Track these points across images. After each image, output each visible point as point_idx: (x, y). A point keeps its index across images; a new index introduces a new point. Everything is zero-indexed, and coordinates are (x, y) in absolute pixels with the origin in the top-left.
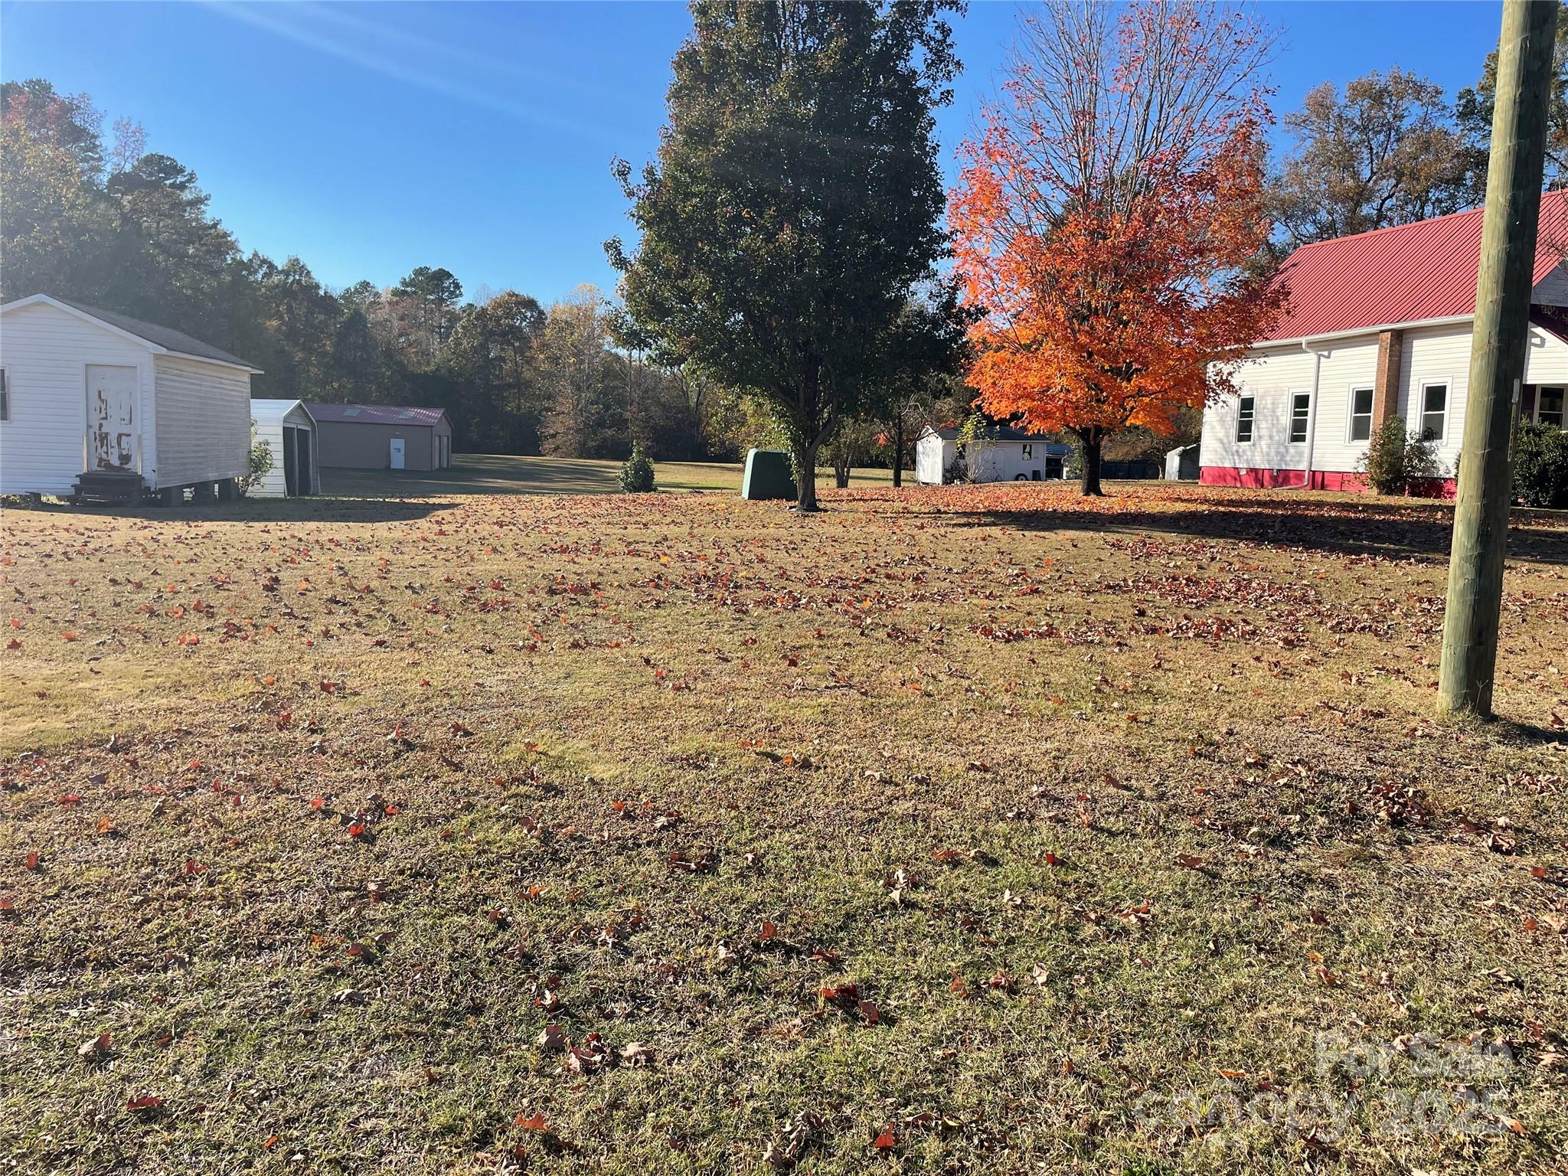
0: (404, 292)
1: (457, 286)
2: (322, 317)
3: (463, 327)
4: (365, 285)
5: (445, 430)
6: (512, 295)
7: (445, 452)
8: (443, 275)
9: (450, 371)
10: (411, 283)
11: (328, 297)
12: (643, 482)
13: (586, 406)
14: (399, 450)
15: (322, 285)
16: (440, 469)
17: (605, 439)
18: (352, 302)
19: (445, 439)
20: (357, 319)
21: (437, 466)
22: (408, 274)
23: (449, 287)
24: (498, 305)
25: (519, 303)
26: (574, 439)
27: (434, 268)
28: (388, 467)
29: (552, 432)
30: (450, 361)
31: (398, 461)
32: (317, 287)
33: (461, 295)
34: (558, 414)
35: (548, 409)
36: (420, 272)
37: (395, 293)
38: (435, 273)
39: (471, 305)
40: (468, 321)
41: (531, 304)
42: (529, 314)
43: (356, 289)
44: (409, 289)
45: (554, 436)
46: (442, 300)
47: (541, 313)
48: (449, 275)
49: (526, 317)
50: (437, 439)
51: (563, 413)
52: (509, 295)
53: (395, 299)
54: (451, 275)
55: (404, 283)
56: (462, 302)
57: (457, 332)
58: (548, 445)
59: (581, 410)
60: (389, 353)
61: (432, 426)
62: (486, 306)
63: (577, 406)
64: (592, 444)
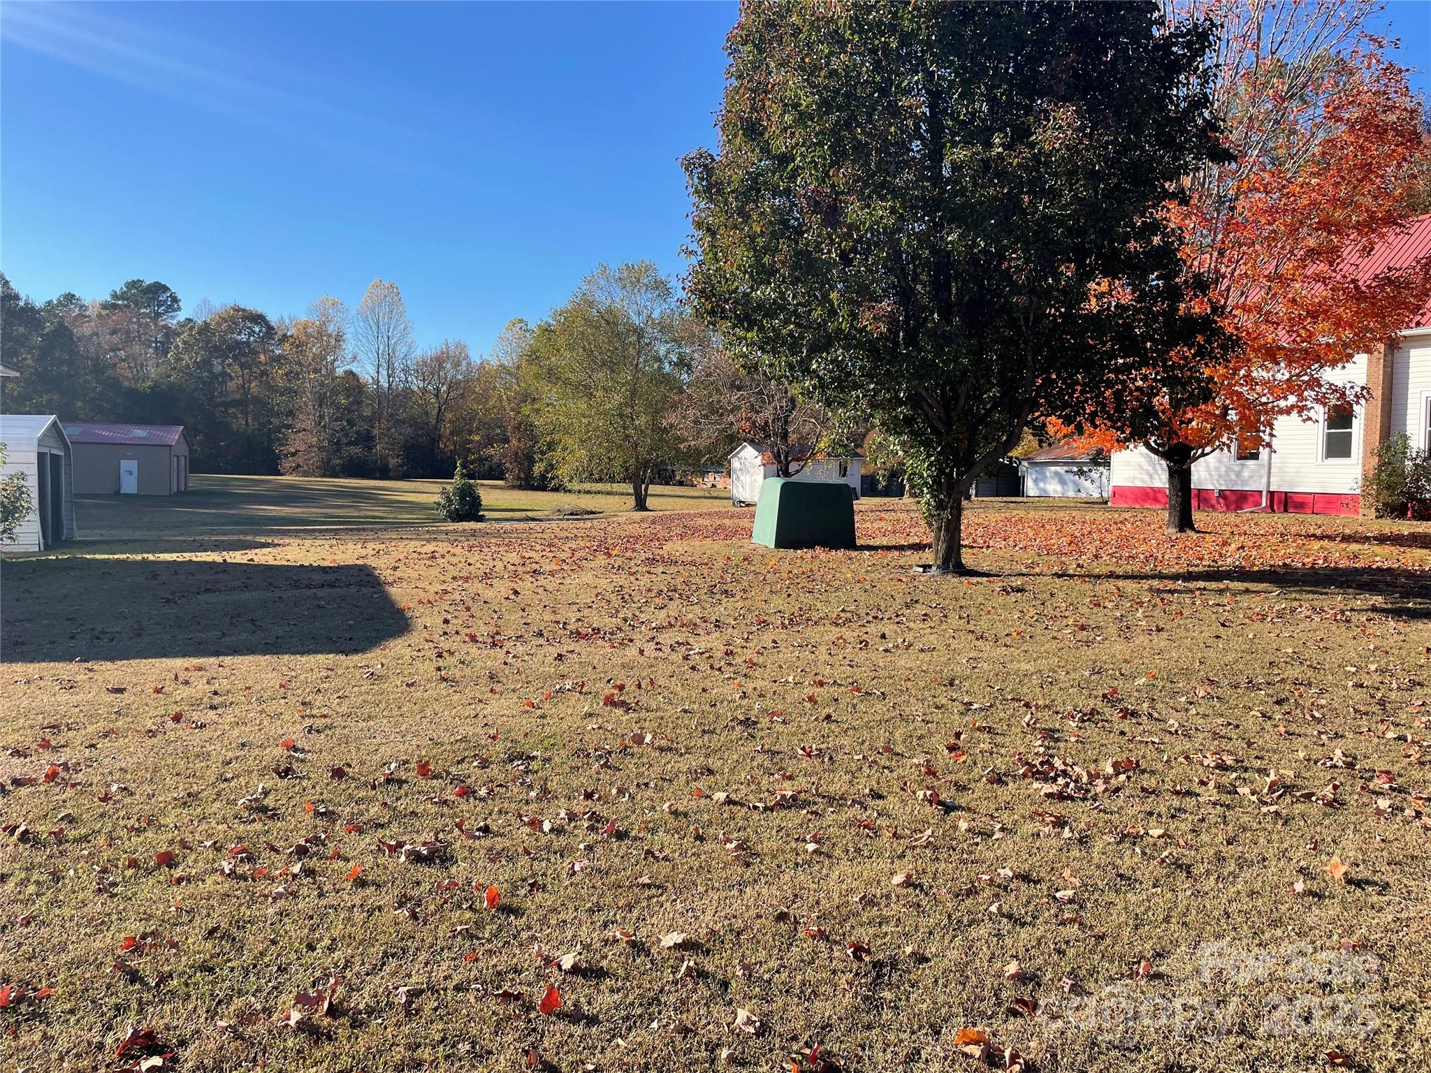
0: (114, 306)
1: (175, 300)
2: (22, 330)
3: (185, 343)
4: (70, 297)
5: (183, 450)
6: (237, 310)
7: (183, 473)
8: (159, 288)
10: (123, 296)
11: (29, 310)
12: (468, 509)
14: (131, 473)
15: (23, 296)
16: (179, 493)
17: (351, 458)
18: (56, 316)
19: (183, 459)
20: (63, 333)
21: (175, 490)
22: (119, 286)
23: (165, 301)
24: (222, 319)
25: (246, 318)
26: (315, 458)
27: (148, 281)
28: (118, 493)
30: (170, 376)
31: (129, 485)
32: (17, 297)
33: (179, 309)
34: (299, 432)
35: (288, 427)
36: (134, 284)
37: (105, 306)
38: (149, 286)
39: (190, 320)
40: (190, 335)
41: (258, 319)
42: (257, 329)
43: (59, 301)
44: (120, 302)
45: (293, 455)
46: (158, 315)
47: (270, 328)
48: (165, 289)
49: (254, 332)
50: (175, 459)
51: (304, 430)
52: (235, 310)
53: (104, 312)
54: (169, 289)
55: (115, 296)
56: (181, 316)
57: (177, 347)
58: (287, 464)
59: (324, 426)
60: (99, 368)
61: (170, 446)
62: (208, 321)
63: (320, 423)
64: (338, 461)
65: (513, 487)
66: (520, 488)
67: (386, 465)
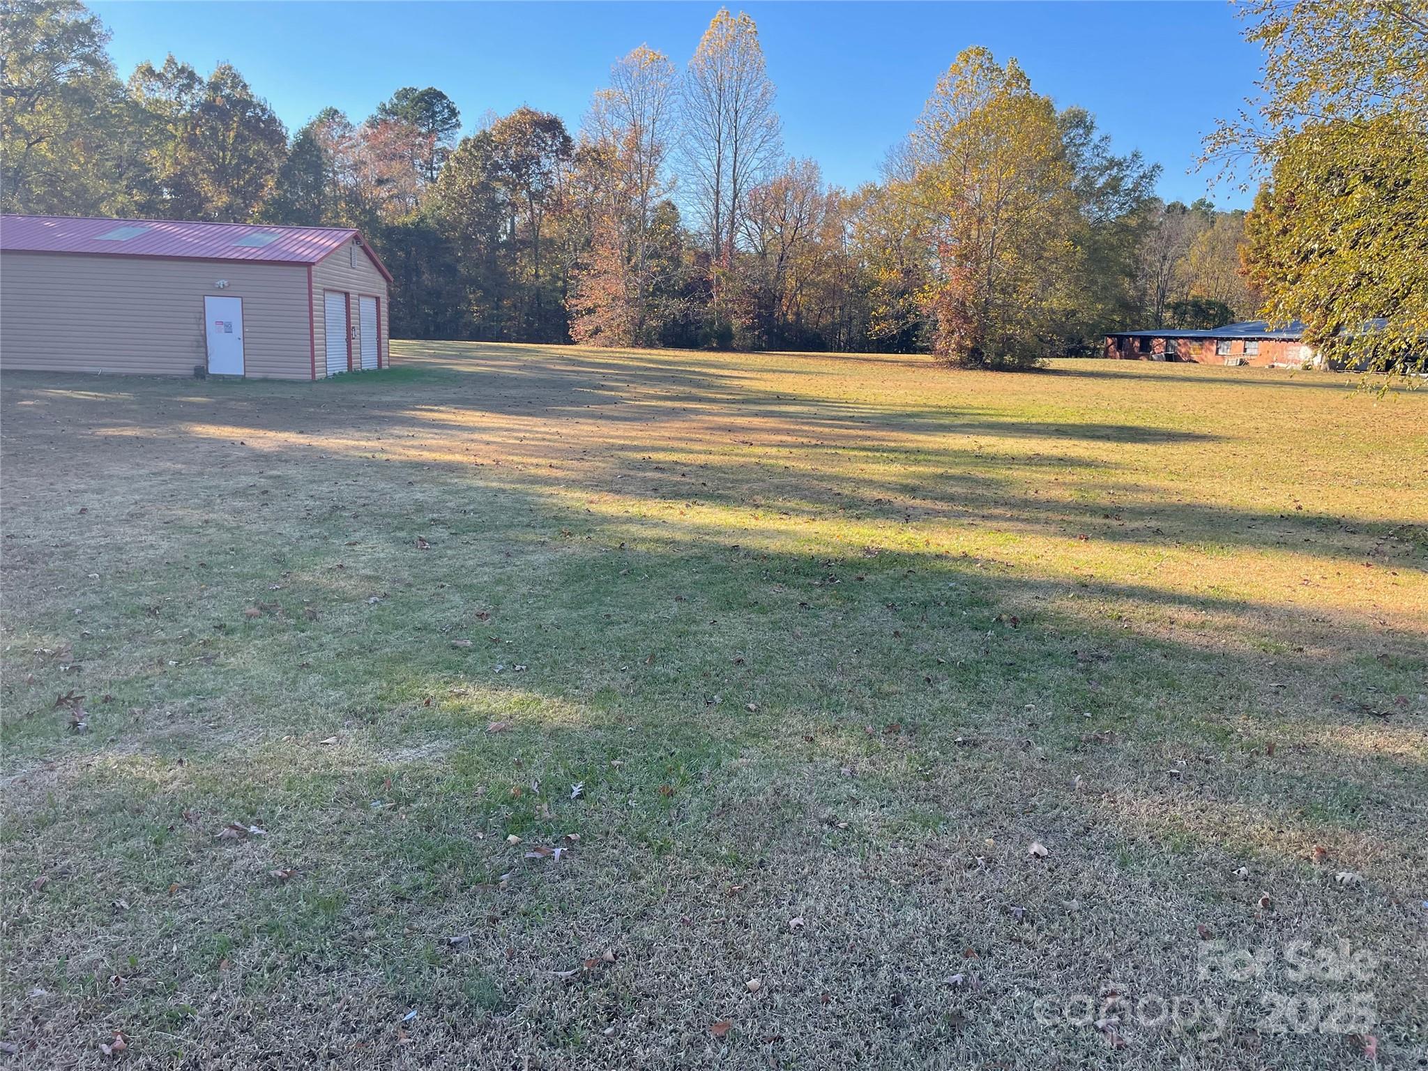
0: (383, 123)
1: (454, 113)
4: (332, 114)
5: (368, 281)
6: (527, 113)
7: (368, 333)
8: (434, 96)
9: (440, 222)
10: (393, 110)
13: (643, 263)
17: (673, 318)
22: (388, 98)
23: (442, 114)
24: (507, 126)
25: (536, 124)
26: (622, 315)
27: (422, 88)
28: (201, 373)
29: (590, 304)
30: (439, 208)
33: (458, 125)
34: (598, 275)
35: (586, 267)
36: (404, 94)
37: (372, 123)
38: (423, 94)
39: (471, 138)
41: (552, 125)
42: (550, 140)
44: (389, 118)
45: (590, 311)
46: (433, 133)
47: (567, 139)
48: (441, 96)
49: (545, 144)
50: (335, 305)
51: (606, 272)
52: (523, 113)
53: (371, 132)
54: (444, 97)
55: (383, 109)
56: (460, 134)
58: (581, 326)
61: (309, 265)
62: (488, 130)
63: (629, 260)
64: (654, 323)
65: (952, 364)
66: (963, 365)
67: (728, 329)
